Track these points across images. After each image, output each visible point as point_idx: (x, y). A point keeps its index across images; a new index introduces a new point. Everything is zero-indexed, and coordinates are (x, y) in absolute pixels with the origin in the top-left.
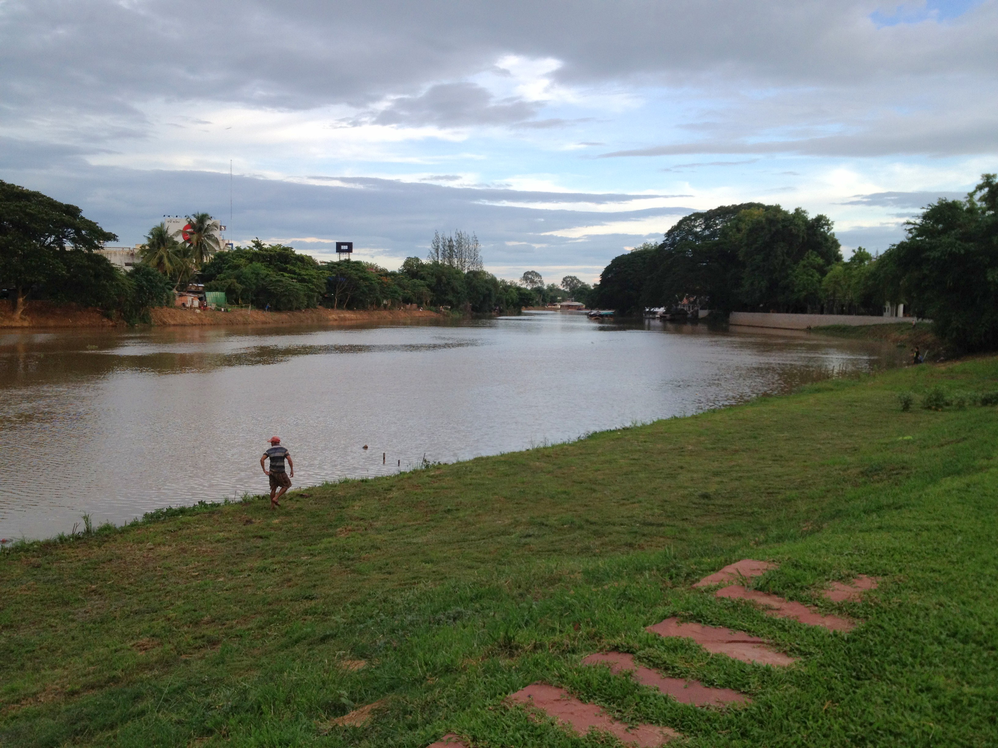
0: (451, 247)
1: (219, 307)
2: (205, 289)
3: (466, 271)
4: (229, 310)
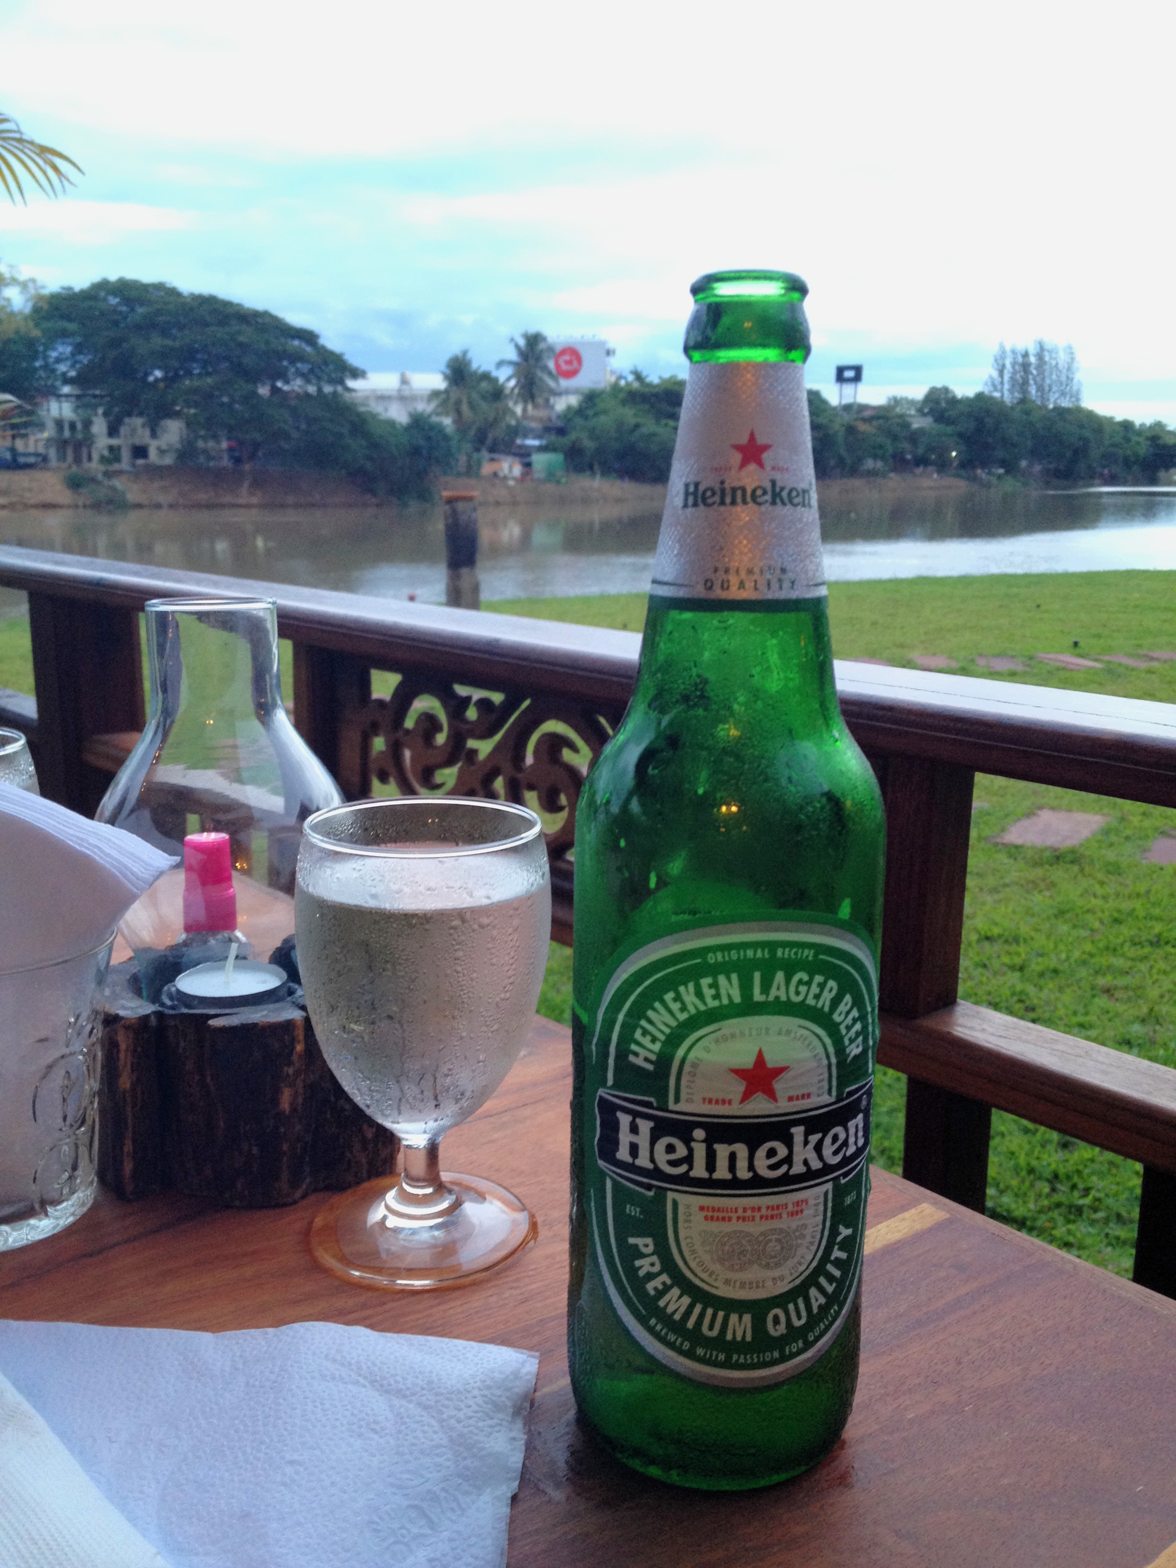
0: (1025, 366)
1: (551, 476)
2: (541, 449)
3: (1051, 406)
4: (563, 480)
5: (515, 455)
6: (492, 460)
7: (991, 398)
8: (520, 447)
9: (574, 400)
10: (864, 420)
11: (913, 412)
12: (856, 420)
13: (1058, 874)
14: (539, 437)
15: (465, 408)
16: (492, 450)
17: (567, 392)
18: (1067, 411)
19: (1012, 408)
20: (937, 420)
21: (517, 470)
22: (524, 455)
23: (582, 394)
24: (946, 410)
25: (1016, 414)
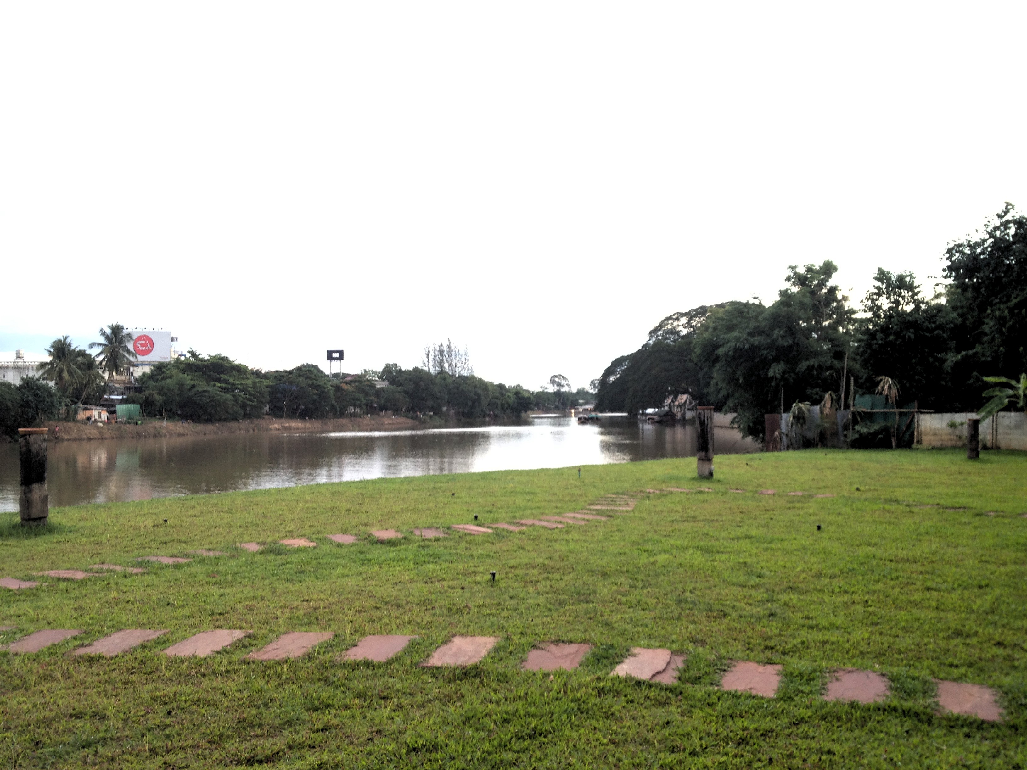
0: (441, 352)
1: (130, 420)
2: (122, 401)
3: (457, 375)
4: (139, 422)
5: (103, 406)
6: (86, 409)
7: (422, 370)
8: (107, 400)
9: (147, 370)
10: (346, 383)
11: (376, 379)
12: (341, 383)
13: (465, 687)
14: (122, 394)
15: (65, 375)
16: (85, 403)
17: (143, 364)
18: (467, 377)
19: (435, 376)
20: (390, 384)
21: (105, 416)
22: (110, 407)
23: (153, 365)
24: (396, 377)
25: (438, 380)
